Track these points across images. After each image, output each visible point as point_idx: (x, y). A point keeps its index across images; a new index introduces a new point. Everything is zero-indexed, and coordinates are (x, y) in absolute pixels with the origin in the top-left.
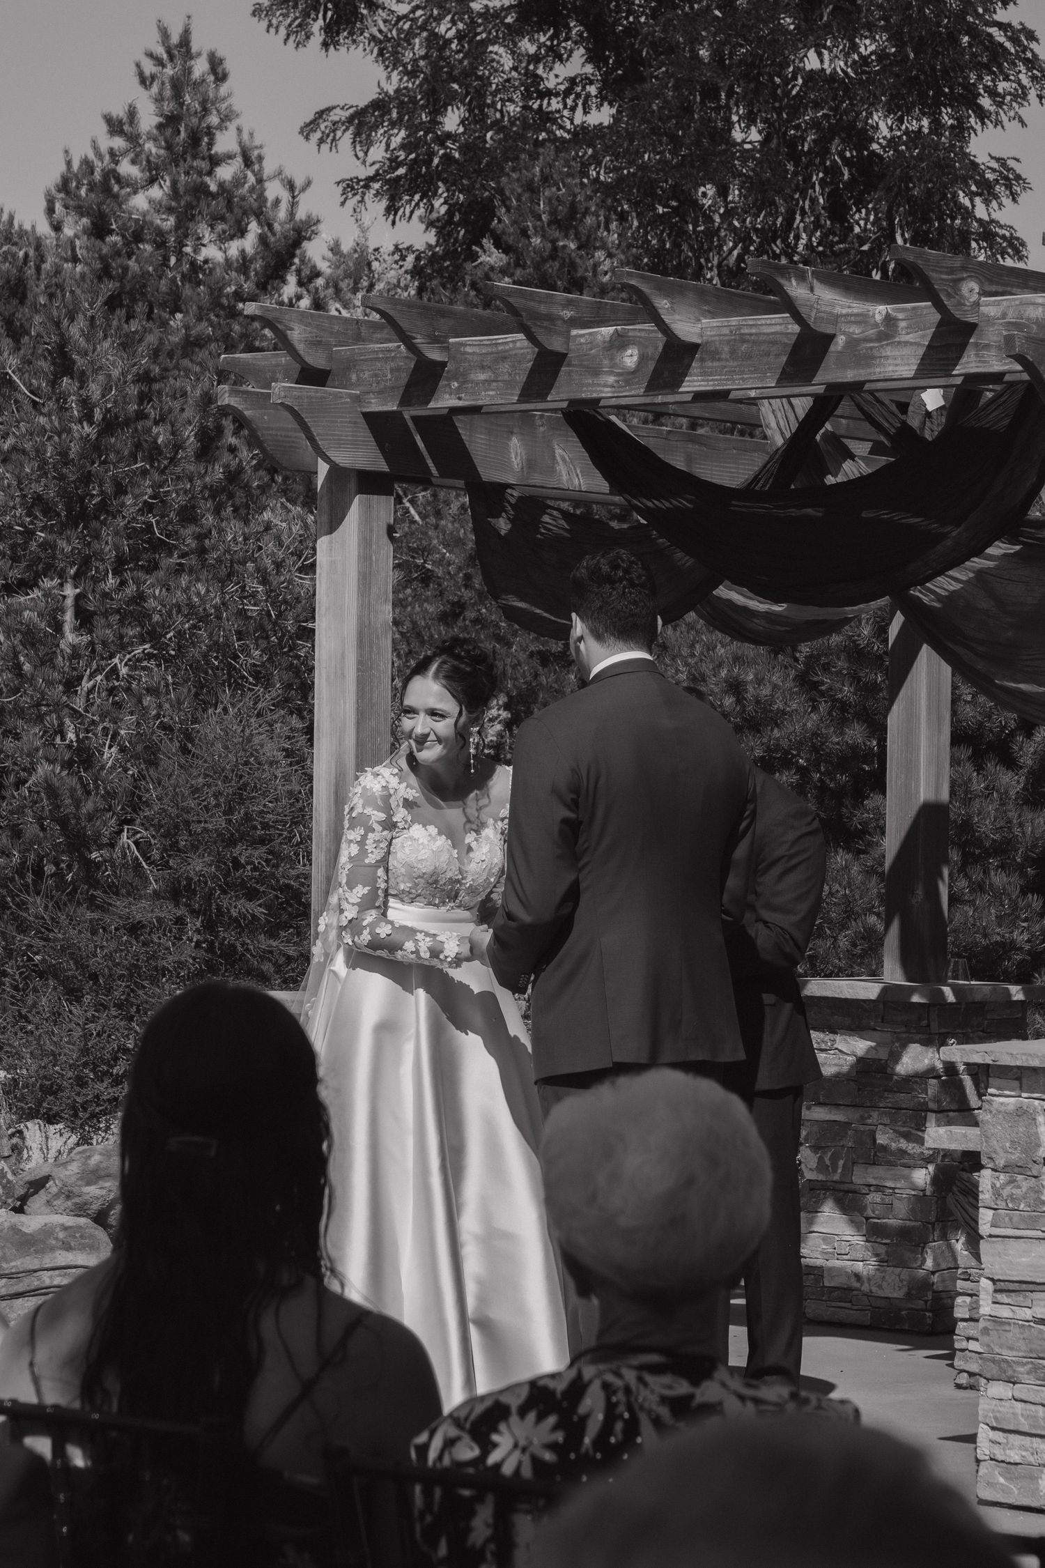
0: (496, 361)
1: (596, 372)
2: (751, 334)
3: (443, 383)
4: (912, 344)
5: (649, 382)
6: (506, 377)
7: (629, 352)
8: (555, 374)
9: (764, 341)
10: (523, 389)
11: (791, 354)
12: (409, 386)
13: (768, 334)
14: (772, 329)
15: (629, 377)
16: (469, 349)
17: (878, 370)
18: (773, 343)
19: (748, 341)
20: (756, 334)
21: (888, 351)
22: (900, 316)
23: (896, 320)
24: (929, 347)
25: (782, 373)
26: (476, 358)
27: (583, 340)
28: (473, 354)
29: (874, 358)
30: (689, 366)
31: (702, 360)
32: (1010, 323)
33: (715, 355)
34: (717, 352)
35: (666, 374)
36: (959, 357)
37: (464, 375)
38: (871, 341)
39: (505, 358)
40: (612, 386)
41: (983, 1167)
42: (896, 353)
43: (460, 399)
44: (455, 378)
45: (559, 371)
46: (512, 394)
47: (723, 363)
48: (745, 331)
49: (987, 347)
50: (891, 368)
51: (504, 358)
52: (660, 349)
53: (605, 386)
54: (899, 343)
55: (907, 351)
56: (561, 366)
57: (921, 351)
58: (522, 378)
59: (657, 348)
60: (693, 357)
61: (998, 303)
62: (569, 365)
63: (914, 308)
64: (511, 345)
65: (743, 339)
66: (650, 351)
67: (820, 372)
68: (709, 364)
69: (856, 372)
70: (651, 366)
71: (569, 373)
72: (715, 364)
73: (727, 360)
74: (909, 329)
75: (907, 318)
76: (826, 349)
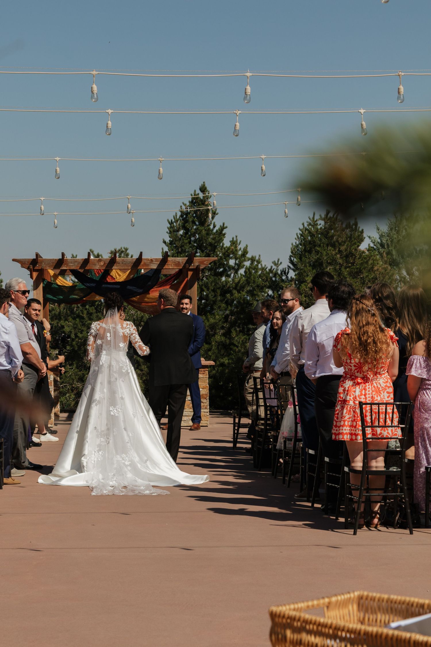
0: (74, 262)
1: (95, 265)
3: (63, 265)
8: (87, 265)
10: (80, 267)
12: (55, 265)
13: (129, 261)
15: (102, 266)
17: (150, 267)
20: (127, 261)
21: (152, 265)
23: (153, 260)
24: (159, 264)
25: (132, 267)
27: (92, 260)
28: (70, 261)
33: (119, 263)
35: (109, 266)
36: (164, 266)
37: (68, 264)
38: (148, 263)
40: (99, 267)
43: (66, 268)
44: (66, 264)
46: (78, 267)
47: (120, 265)
49: (169, 265)
50: (152, 267)
51: (76, 262)
52: (108, 262)
53: (97, 267)
54: (153, 263)
55: (155, 265)
57: (157, 265)
58: (80, 265)
60: (115, 264)
64: (78, 260)
65: (124, 261)
66: (106, 262)
67: (139, 266)
68: (118, 265)
69: (146, 267)
70: (106, 264)
74: (155, 262)
75: (155, 260)
76: (140, 264)
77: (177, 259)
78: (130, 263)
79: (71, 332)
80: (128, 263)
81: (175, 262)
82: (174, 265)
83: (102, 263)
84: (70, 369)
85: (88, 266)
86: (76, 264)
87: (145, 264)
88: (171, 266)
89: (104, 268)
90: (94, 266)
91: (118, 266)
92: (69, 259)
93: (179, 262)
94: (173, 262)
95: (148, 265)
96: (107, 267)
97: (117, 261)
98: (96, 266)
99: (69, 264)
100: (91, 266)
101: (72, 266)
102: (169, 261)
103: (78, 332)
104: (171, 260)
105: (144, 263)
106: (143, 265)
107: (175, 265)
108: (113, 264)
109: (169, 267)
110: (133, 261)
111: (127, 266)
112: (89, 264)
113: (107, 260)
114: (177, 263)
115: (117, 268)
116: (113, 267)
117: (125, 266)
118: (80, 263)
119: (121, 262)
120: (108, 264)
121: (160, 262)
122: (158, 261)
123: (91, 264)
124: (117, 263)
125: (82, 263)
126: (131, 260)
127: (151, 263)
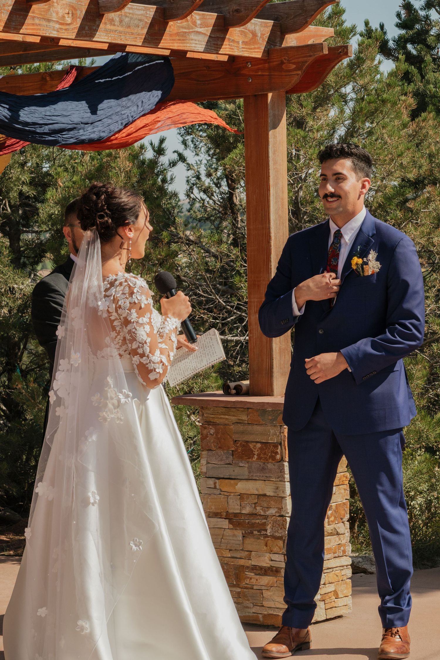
1: (49, 21)
2: (130, 14)
4: (203, 33)
5: (78, 31)
7: (67, 11)
8: (25, 16)
9: (136, 19)
10: (6, 23)
11: (149, 29)
13: (138, 15)
14: (140, 12)
15: (67, 27)
17: (188, 45)
18: (140, 20)
19: (128, 17)
20: (132, 14)
21: (192, 36)
22: (198, 16)
23: (196, 18)
24: (210, 37)
25: (145, 39)
29: (186, 38)
30: (99, 26)
31: (105, 23)
33: (112, 21)
35: (87, 28)
36: (222, 45)
38: (186, 28)
40: (57, 31)
42: (196, 37)
45: (27, 16)
47: (116, 28)
48: (127, 10)
49: (233, 41)
50: (193, 45)
52: (84, 12)
53: (53, 30)
54: (198, 32)
55: (200, 37)
56: (29, 12)
57: (206, 38)
58: (5, 16)
59: (81, 12)
60: (101, 22)
62: (33, 13)
63: (203, 14)
65: (126, 15)
66: (78, 12)
67: (161, 41)
68: (109, 27)
69: (178, 45)
70: (79, 21)
71: (33, 18)
72: (112, 28)
73: (118, 26)
74: (203, 25)
75: (200, 19)
76: (165, 30)
77: (252, 24)
78: (141, 24)
80: (136, 22)
81: (246, 35)
82: (243, 42)
83: (68, 18)
87: (177, 34)
88: (238, 48)
89: (74, 36)
90: (44, 23)
93: (254, 34)
94: (242, 32)
95: (184, 37)
98: (52, 24)
100: (37, 21)
106: (171, 35)
107: (246, 43)
108: (97, 23)
109: (232, 49)
110: (147, 17)
111: (132, 34)
112: (32, 15)
113: (82, 4)
114: (251, 36)
115: (107, 39)
116: (98, 33)
117: (126, 34)
118: (6, 8)
119: (118, 19)
120: (83, 20)
121: (212, 29)
122: (208, 27)
123: (37, 14)
124: (106, 21)
125: (10, 6)
126: (142, 12)
127: (192, 32)
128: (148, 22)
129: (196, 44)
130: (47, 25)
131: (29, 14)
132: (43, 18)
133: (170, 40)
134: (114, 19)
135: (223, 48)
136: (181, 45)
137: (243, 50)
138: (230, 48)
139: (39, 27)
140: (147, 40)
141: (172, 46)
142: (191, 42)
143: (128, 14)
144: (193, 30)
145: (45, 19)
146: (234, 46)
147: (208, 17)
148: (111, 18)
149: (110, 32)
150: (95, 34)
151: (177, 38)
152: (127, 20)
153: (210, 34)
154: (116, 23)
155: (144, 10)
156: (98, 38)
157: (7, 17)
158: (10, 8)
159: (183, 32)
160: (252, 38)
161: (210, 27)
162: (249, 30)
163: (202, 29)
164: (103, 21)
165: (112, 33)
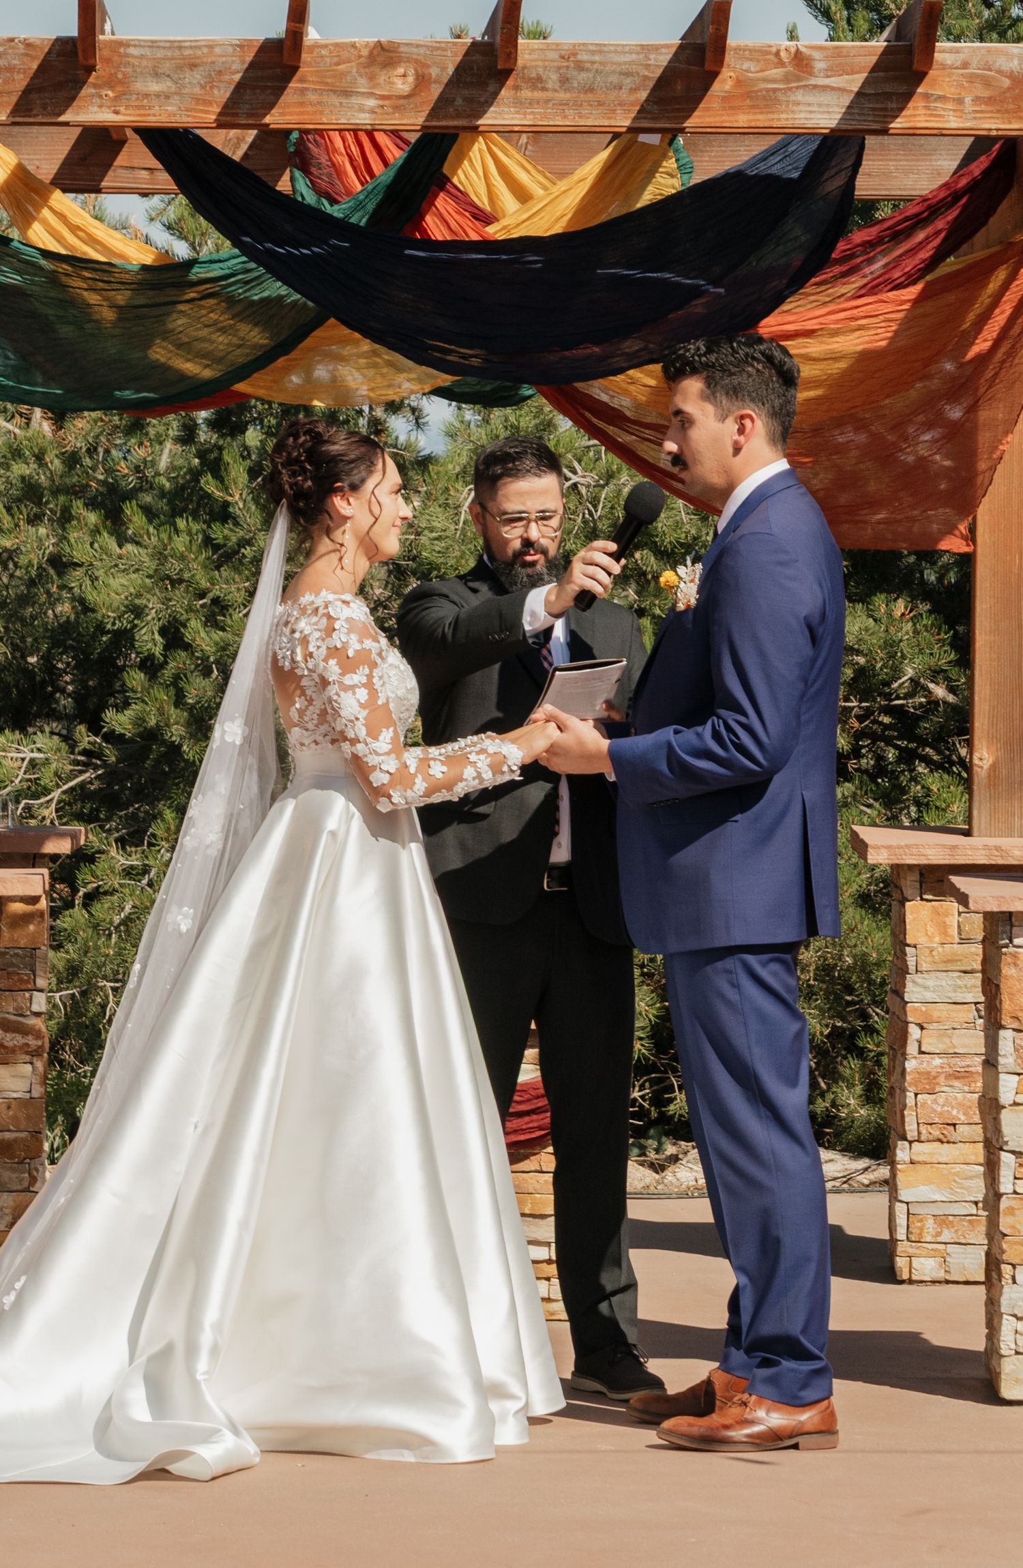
0: (180, 68)
1: (347, 93)
2: (593, 63)
3: (86, 91)
4: (833, 89)
5: (433, 109)
6: (197, 90)
7: (401, 71)
8: (280, 90)
9: (614, 72)
10: (225, 107)
11: (654, 89)
12: (27, 92)
13: (619, 64)
14: (627, 58)
15: (400, 102)
16: (132, 51)
17: (784, 116)
18: (627, 74)
19: (588, 70)
20: (600, 63)
21: (799, 96)
22: (816, 55)
23: (810, 59)
24: (859, 94)
25: (639, 112)
26: (144, 63)
27: (323, 52)
28: (142, 57)
29: (778, 102)
30: (496, 94)
31: (517, 88)
32: (972, 76)
33: (537, 82)
34: (539, 79)
35: (459, 101)
36: (901, 109)
37: (125, 83)
38: (774, 81)
39: (195, 66)
40: (372, 112)
41: (1002, 1027)
42: (810, 98)
43: (117, 113)
44: (110, 83)
45: (285, 88)
46: (207, 112)
47: (549, 94)
48: (583, 57)
49: (942, 98)
50: (802, 115)
51: (193, 66)
52: (451, 70)
53: (361, 109)
54: (815, 87)
55: (826, 98)
56: (289, 81)
57: (847, 100)
58: (223, 94)
59: (444, 69)
60: (502, 85)
61: (957, 51)
62: (302, 81)
64: (205, 50)
65: (580, 67)
66: (434, 72)
67: (696, 113)
68: (526, 93)
69: (751, 117)
70: (436, 91)
71: (303, 91)
72: (538, 94)
73: (556, 91)
74: (829, 72)
75: (826, 58)
76: (707, 87)
77: (1010, 57)
78: (628, 81)
79: (138, 612)
80: (614, 79)
81: (987, 82)
82: (977, 100)
83: (402, 84)
84: (128, 872)
85: (290, 95)
86: (197, 76)
87: (748, 94)
88: (960, 112)
89: (420, 120)
90: (335, 100)
91: (531, 103)
92: (138, 44)
94: (972, 78)
95: (769, 100)
96: (442, 105)
97: (520, 62)
98: (355, 100)
99: (139, 86)
100: (312, 97)
101: (158, 96)
102: (943, 67)
103: (190, 609)
104: (961, 57)
105: (739, 83)
106: (725, 99)
107: (990, 101)
108: (491, 88)
109: (939, 116)
110: (649, 65)
111: (600, 104)
112: (299, 85)
113: (445, 53)
114: (1007, 83)
115: (522, 119)
116: (492, 109)
117: (581, 105)
118: (227, 78)
119: (554, 77)
120: (447, 85)
121: (867, 78)
122: (852, 73)
123: (313, 82)
124: (519, 82)
125: (238, 72)
126: (634, 57)
127: (797, 88)
128: (651, 75)
129: (811, 112)
130: (341, 103)
131: (291, 85)
132: (331, 90)
133: (724, 109)
134: (544, 77)
135: (906, 116)
136: (760, 117)
137: (978, 115)
138: (931, 115)
139: (320, 108)
140: (650, 112)
141: (732, 122)
142: (795, 108)
143: (588, 65)
144: (803, 83)
145: (335, 92)
146: (944, 109)
147: (853, 52)
148: (534, 75)
149: (530, 104)
150: (485, 112)
151: (748, 102)
152: (584, 75)
153: (862, 87)
154: (550, 85)
155: (638, 53)
156: (495, 118)
157: (228, 95)
158: (237, 77)
159: (768, 90)
160: (1009, 89)
161: (859, 72)
162: (1000, 72)
163: (833, 79)
164: (510, 82)
165: (536, 106)
